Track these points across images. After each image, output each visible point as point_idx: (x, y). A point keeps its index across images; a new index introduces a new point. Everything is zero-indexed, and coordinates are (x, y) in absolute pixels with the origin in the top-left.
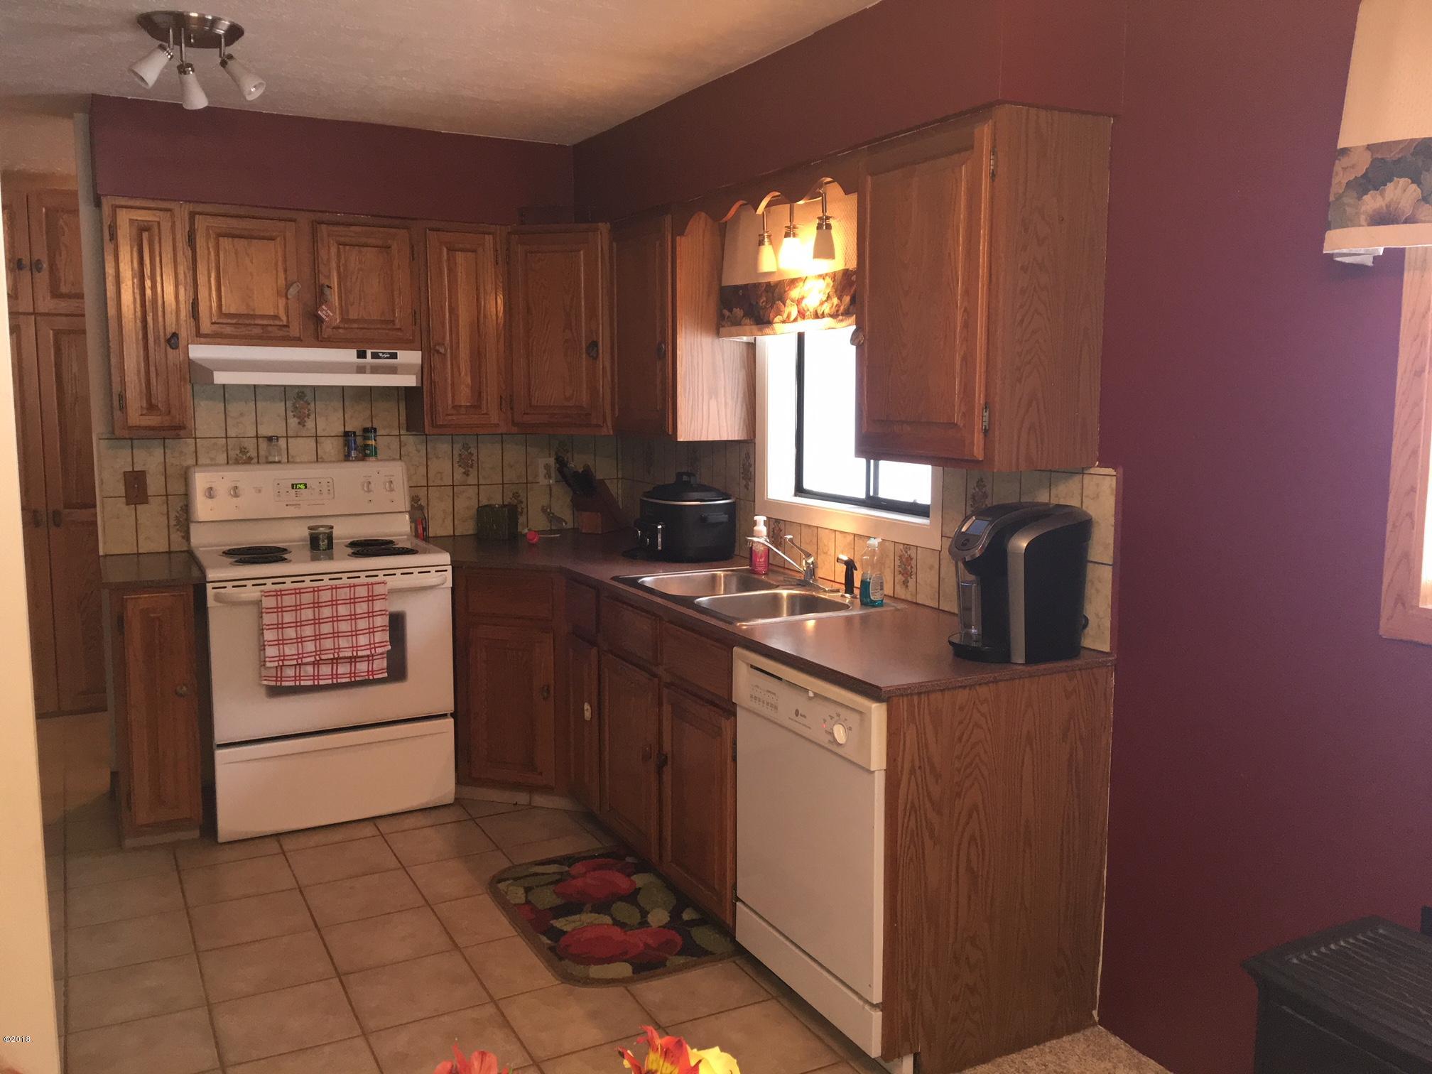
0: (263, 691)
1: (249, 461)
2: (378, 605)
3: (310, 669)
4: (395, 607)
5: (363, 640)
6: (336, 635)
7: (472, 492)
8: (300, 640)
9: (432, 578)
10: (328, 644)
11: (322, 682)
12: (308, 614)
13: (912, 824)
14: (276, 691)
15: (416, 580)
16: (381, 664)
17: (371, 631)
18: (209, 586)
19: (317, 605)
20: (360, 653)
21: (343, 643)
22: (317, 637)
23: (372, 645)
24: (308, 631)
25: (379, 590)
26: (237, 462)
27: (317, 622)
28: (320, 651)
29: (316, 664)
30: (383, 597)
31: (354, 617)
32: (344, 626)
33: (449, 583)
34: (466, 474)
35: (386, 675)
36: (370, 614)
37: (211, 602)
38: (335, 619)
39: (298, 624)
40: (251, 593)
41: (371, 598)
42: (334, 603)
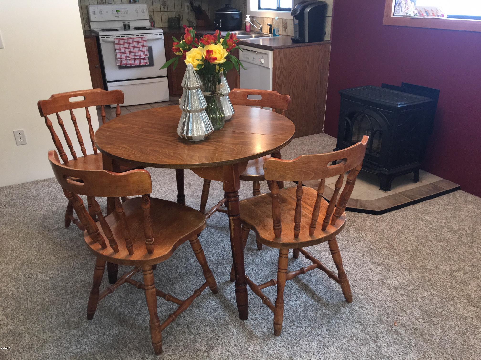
0: (117, 67)
1: (103, 3)
2: (145, 44)
3: (129, 61)
4: (150, 44)
5: (142, 54)
6: (135, 52)
7: (166, 14)
8: (125, 53)
9: (158, 36)
10: (133, 54)
11: (132, 65)
12: (127, 46)
13: (279, 81)
14: (121, 67)
15: (154, 37)
16: (147, 61)
17: (144, 51)
18: (100, 37)
19: (129, 43)
20: (141, 57)
21: (137, 54)
22: (130, 52)
23: (144, 55)
24: (127, 50)
25: (144, 39)
27: (129, 48)
28: (131, 56)
29: (130, 60)
30: (146, 41)
31: (139, 47)
32: (136, 49)
33: (163, 38)
34: (164, 8)
35: (149, 64)
36: (143, 46)
37: (101, 42)
38: (134, 47)
39: (125, 48)
40: (111, 39)
41: (143, 42)
42: (133, 43)
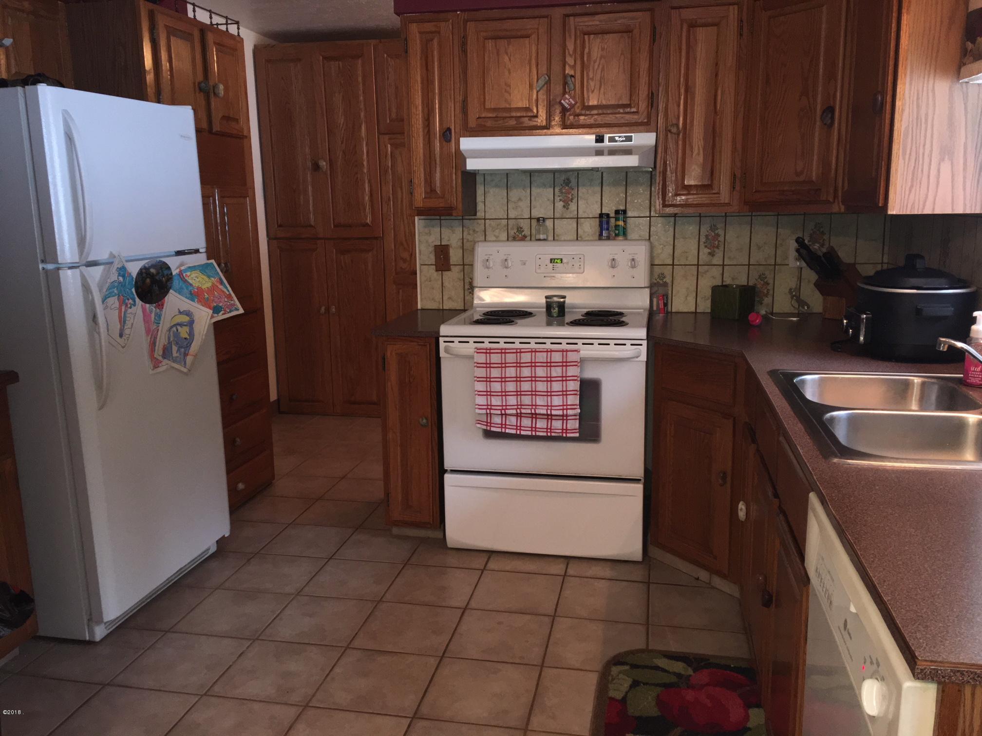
0: (481, 433)
1: (524, 238)
2: (572, 371)
3: (513, 420)
4: (590, 373)
5: (557, 401)
6: (534, 393)
7: (716, 272)
8: (504, 394)
9: (627, 351)
10: (527, 400)
11: (523, 433)
12: (511, 372)
14: (489, 434)
15: (612, 351)
16: (573, 424)
17: (564, 393)
18: (441, 340)
19: (519, 365)
20: (554, 412)
21: (540, 401)
22: (519, 393)
23: (565, 407)
24: (511, 387)
25: (572, 357)
26: (514, 239)
27: (518, 379)
28: (520, 406)
29: (519, 416)
30: (575, 364)
31: (549, 379)
32: (541, 387)
33: (643, 357)
34: (712, 254)
35: (577, 435)
36: (564, 379)
37: (442, 354)
38: (534, 379)
39: (503, 380)
40: (469, 348)
41: (565, 364)
42: (533, 365)
